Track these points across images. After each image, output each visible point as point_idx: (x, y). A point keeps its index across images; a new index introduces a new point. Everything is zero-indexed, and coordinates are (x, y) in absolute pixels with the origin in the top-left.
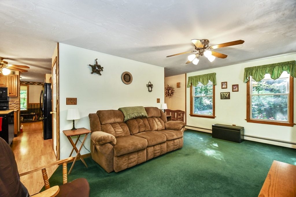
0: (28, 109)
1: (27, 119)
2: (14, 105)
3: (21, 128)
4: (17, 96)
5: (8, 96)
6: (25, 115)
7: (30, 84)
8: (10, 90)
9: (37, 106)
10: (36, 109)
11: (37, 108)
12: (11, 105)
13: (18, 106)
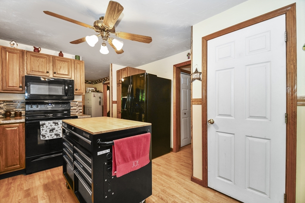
12: (72, 108)
13: (81, 110)
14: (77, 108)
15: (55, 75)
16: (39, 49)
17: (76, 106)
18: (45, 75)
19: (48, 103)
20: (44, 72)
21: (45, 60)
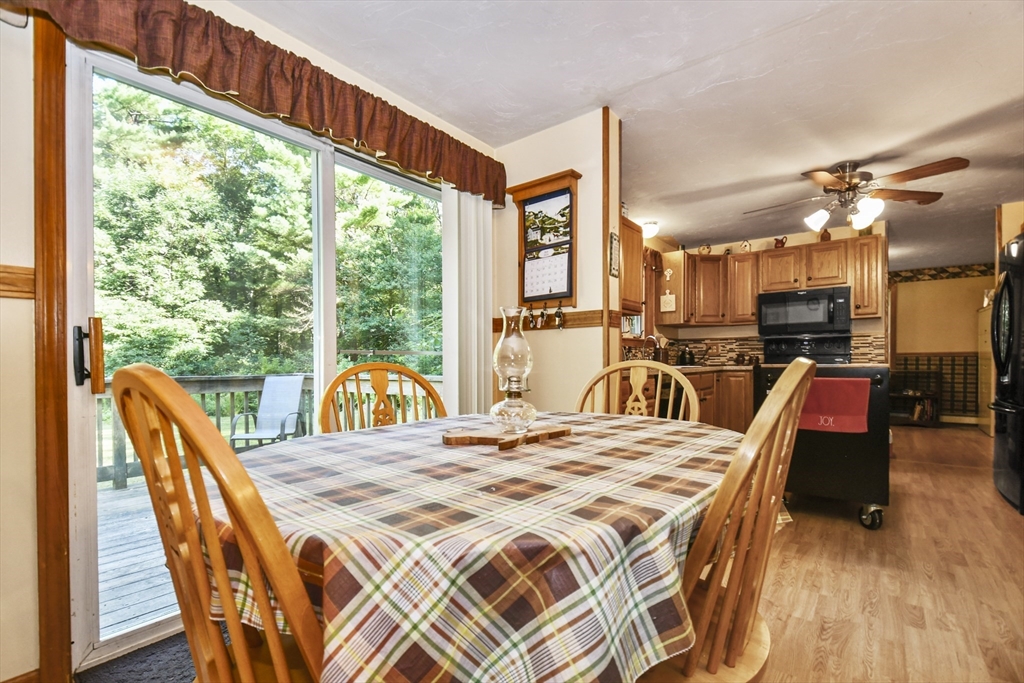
2: (866, 350)
4: (882, 317)
5: (852, 316)
7: (900, 281)
8: (859, 295)
9: (929, 365)
10: (923, 377)
11: (929, 373)
12: (857, 351)
13: (881, 355)
15: (810, 283)
16: (784, 241)
17: (868, 345)
18: (791, 286)
19: (802, 341)
20: (789, 282)
21: (791, 259)
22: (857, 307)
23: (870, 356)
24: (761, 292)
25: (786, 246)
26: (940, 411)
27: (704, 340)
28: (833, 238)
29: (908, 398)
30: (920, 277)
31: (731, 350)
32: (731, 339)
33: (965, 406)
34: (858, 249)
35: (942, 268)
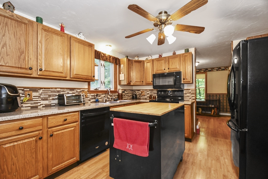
0: (206, 100)
1: (205, 111)
3: (198, 127)
4: (192, 83)
5: (182, 83)
6: (204, 107)
7: (208, 71)
8: (184, 75)
9: (216, 97)
10: (215, 101)
12: (186, 95)
13: (194, 97)
14: (190, 95)
15: (169, 70)
16: (162, 55)
17: (189, 93)
18: (163, 71)
19: (168, 91)
20: (162, 70)
21: (163, 61)
22: (184, 79)
23: (190, 97)
24: (154, 73)
25: (162, 57)
26: (220, 111)
27: (140, 90)
28: (177, 54)
29: (210, 107)
30: (213, 70)
31: (148, 94)
32: (148, 90)
33: (227, 110)
34: (184, 57)
35: (219, 67)
